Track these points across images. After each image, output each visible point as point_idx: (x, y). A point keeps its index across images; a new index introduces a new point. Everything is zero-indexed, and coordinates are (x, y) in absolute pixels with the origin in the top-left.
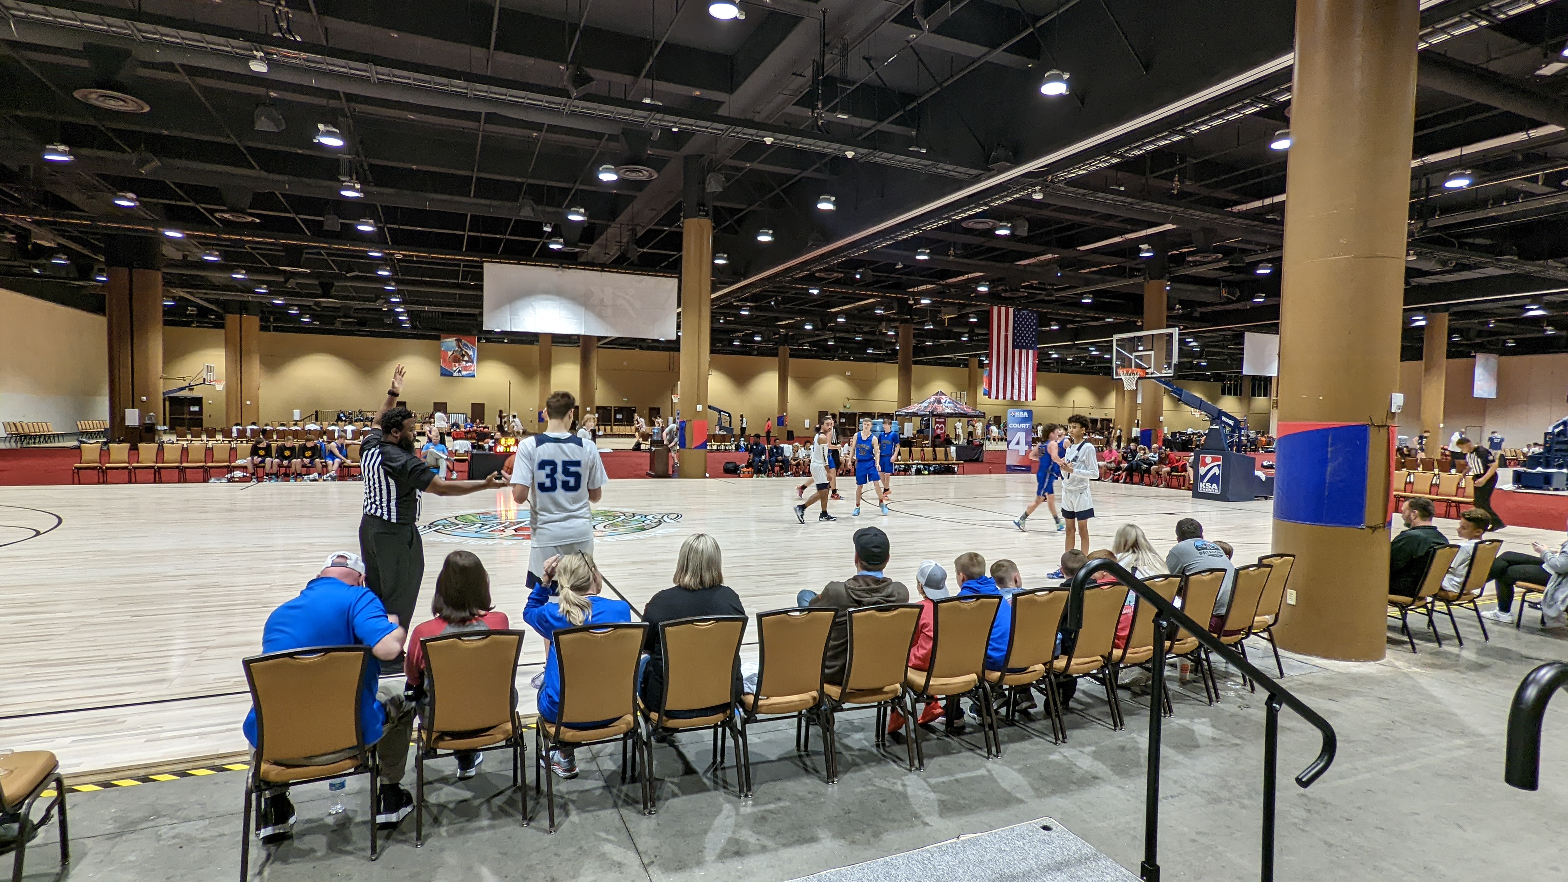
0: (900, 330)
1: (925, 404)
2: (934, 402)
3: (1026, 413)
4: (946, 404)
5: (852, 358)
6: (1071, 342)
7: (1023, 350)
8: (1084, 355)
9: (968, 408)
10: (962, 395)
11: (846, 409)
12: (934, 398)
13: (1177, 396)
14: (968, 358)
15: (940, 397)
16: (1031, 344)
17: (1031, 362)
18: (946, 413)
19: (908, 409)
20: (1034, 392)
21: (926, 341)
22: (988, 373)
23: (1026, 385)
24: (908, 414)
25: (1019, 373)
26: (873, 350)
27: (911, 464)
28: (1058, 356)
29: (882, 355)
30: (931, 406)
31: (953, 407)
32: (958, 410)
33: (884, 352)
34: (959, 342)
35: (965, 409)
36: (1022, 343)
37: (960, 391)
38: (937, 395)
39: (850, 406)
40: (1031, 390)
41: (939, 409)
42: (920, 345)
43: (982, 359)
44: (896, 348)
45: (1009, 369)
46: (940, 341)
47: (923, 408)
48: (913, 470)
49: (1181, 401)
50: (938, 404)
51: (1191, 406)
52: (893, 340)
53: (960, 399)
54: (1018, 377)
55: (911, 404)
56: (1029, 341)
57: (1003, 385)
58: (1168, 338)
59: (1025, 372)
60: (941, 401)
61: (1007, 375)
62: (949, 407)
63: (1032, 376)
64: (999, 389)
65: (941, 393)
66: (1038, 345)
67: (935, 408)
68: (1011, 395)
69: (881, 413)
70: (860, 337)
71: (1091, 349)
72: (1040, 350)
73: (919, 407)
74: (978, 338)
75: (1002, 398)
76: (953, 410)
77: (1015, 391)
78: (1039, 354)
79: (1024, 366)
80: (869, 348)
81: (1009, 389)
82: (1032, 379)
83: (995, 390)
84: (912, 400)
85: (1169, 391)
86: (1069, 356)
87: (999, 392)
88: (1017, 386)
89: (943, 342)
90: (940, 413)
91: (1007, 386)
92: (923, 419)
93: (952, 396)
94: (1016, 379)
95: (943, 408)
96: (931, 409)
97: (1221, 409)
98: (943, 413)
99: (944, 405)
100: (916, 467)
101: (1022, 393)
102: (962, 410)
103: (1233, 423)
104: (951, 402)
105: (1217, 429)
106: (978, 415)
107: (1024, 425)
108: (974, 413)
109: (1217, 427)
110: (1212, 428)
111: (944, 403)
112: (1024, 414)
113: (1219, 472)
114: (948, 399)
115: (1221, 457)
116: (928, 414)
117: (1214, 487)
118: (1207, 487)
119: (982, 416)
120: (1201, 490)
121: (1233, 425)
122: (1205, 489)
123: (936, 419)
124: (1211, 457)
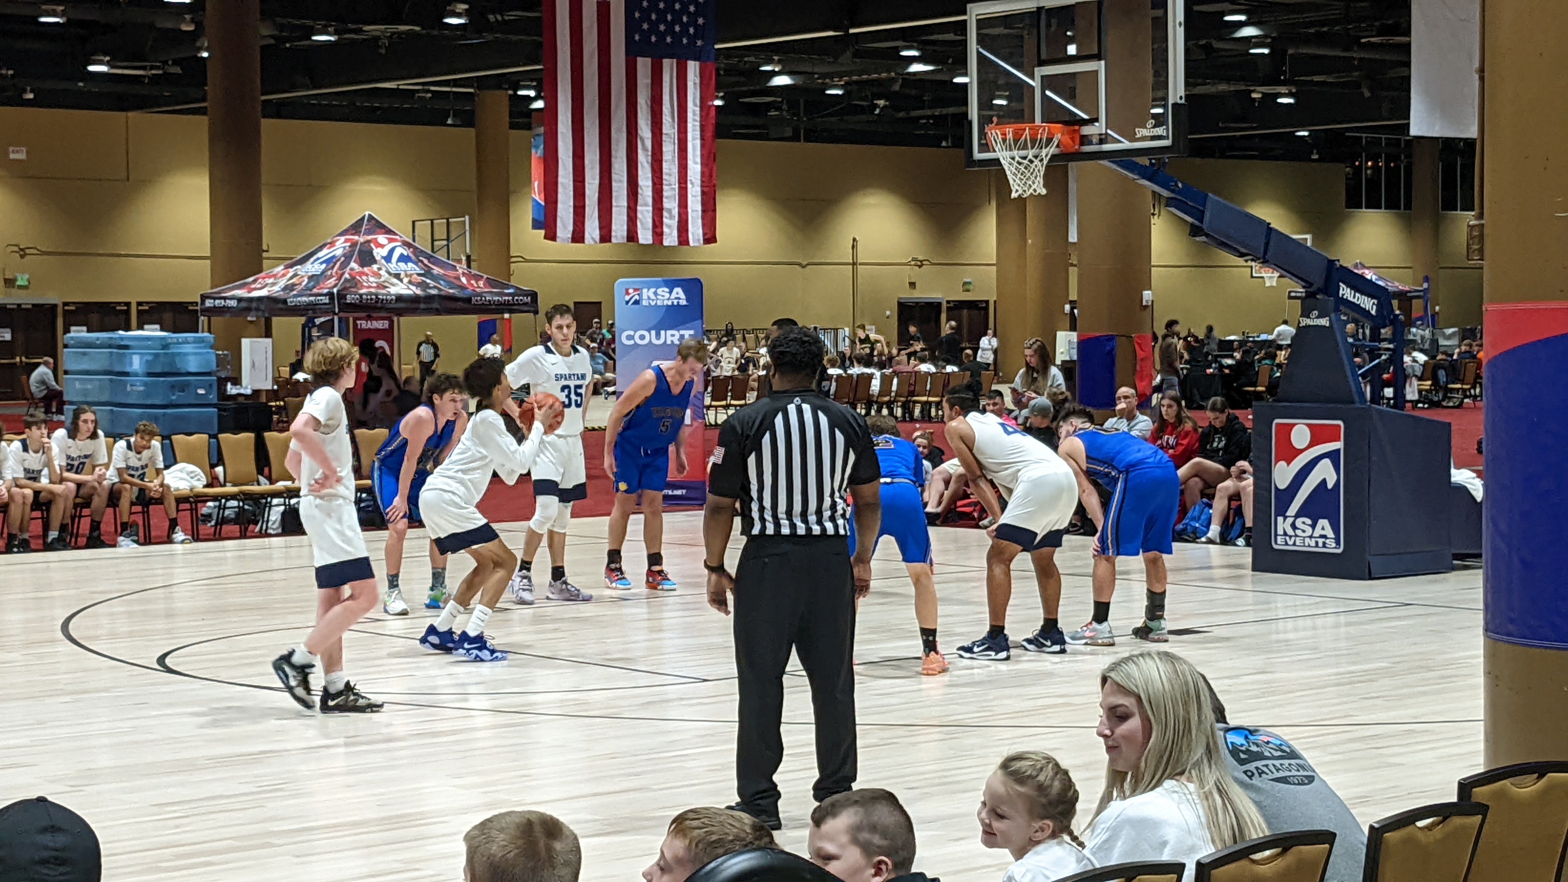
1: (313, 267)
2: (348, 257)
3: (679, 292)
4: (393, 266)
5: (31, 96)
6: (835, 31)
7: (666, 62)
8: (884, 75)
9: (478, 278)
10: (452, 228)
11: (13, 291)
12: (346, 241)
13: (1196, 223)
14: (471, 90)
15: (370, 237)
16: (692, 39)
17: (695, 105)
18: (394, 297)
19: (253, 286)
20: (710, 213)
21: (313, 27)
22: (542, 147)
23: (680, 188)
24: (254, 305)
25: (656, 146)
26: (107, 63)
27: (263, 495)
28: (792, 79)
29: (146, 81)
30: (336, 272)
31: (419, 275)
32: (435, 287)
33: (154, 72)
34: (435, 33)
35: (468, 281)
36: (661, 36)
37: (448, 219)
38: (357, 233)
39: (29, 281)
40: (699, 208)
41: (365, 284)
42: (288, 45)
43: (520, 93)
44: (199, 55)
45: (619, 130)
46: (367, 28)
47: (308, 283)
48: (273, 518)
49: (1207, 235)
50: (362, 266)
51: (1238, 251)
52: (187, 24)
53: (445, 243)
54: (650, 158)
55: (265, 266)
56: (685, 27)
57: (600, 192)
58: (1159, 13)
59: (676, 141)
60: (375, 254)
61: (613, 153)
62: (406, 276)
63: (702, 156)
64: (584, 207)
65: (373, 222)
66: (717, 43)
67: (354, 282)
68: (628, 226)
69: (147, 303)
70: (54, 10)
71: (904, 53)
72: (728, 57)
73: (291, 278)
74: (499, 18)
75: (594, 236)
76: (418, 285)
77: (642, 212)
78: (722, 72)
79: (670, 120)
80: (93, 55)
81: (621, 204)
82: (702, 164)
83: (572, 210)
84: (267, 251)
85: (1168, 199)
86: (832, 79)
87: (584, 217)
88: (650, 193)
89: (378, 33)
90: (371, 299)
91: (614, 194)
92: (310, 321)
93: (416, 234)
94: (643, 167)
95: (382, 279)
96: (335, 286)
97: (1338, 260)
98: (380, 297)
99: (384, 269)
100: (285, 504)
101: (665, 220)
102: (453, 283)
103: (1375, 307)
104: (411, 255)
105: (1325, 326)
106: (511, 302)
107: (673, 335)
108: (497, 294)
109: (1324, 322)
110: (1310, 326)
111: (383, 261)
112: (674, 295)
113: (1335, 477)
114: (399, 244)
115: (1339, 426)
116: (327, 301)
117: (1323, 529)
118: (1299, 532)
119: (526, 304)
120: (1279, 542)
121: (1377, 311)
122: (1293, 539)
123: (359, 322)
124: (1308, 425)
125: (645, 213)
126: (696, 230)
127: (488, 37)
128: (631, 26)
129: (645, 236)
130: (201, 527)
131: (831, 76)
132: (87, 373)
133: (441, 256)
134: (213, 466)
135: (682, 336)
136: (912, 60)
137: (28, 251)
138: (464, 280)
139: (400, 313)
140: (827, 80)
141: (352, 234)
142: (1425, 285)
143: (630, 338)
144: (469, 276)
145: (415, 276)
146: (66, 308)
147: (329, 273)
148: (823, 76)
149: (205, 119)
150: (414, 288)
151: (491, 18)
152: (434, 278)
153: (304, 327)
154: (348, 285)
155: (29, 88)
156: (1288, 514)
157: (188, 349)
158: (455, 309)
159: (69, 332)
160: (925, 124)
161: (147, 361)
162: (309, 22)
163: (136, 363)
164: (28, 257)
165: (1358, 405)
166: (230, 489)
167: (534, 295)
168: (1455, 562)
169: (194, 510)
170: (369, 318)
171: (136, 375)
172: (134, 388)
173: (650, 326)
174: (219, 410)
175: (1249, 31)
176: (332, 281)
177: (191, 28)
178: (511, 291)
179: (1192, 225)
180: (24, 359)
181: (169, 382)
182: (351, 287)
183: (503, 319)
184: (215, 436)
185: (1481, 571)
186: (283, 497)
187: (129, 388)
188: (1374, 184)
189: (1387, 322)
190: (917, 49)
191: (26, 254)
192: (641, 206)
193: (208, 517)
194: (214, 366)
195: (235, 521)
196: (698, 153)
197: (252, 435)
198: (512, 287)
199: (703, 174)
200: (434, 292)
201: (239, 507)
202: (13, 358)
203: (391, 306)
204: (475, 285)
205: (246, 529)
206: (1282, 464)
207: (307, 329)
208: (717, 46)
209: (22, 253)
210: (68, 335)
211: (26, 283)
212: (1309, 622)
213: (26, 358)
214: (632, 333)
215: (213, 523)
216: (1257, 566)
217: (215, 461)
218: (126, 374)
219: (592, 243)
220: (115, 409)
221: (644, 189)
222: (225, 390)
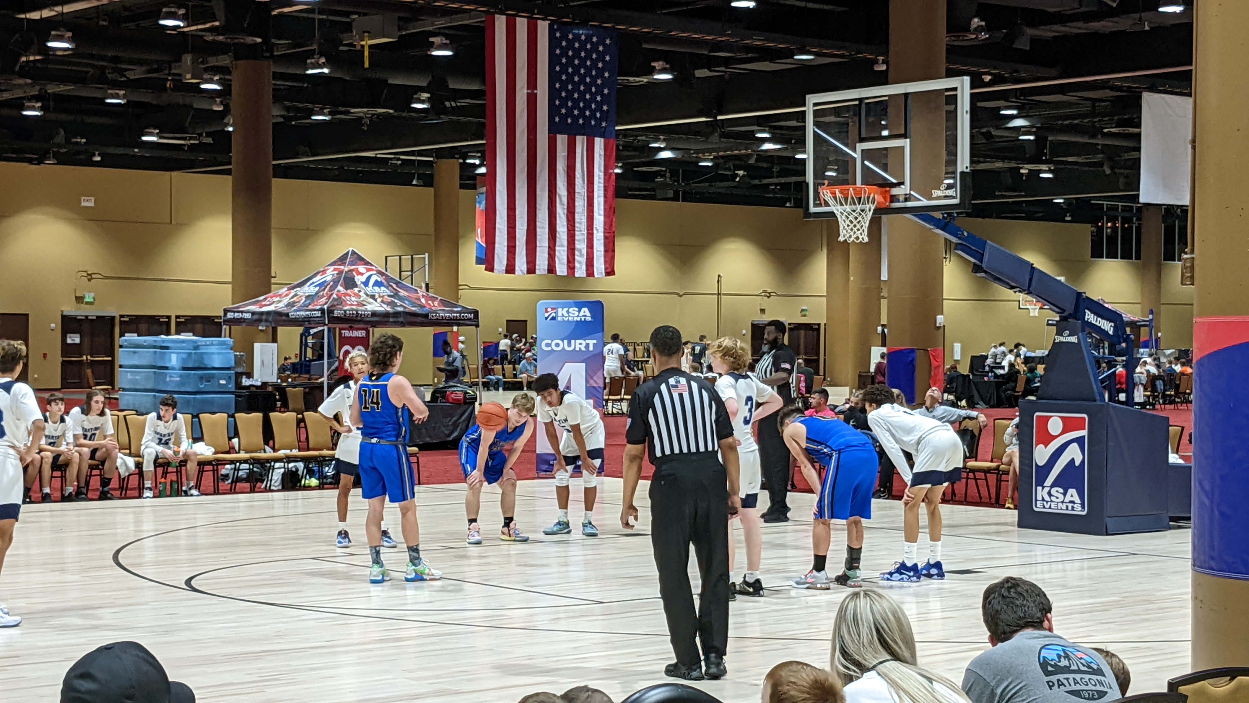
0: (235, 78)
1: (309, 289)
2: (336, 282)
3: (585, 311)
4: (370, 289)
5: (99, 159)
6: (706, 117)
7: (579, 139)
8: (743, 152)
9: (433, 299)
10: (415, 262)
11: (82, 305)
12: (335, 270)
13: (978, 262)
14: (431, 159)
15: (352, 267)
16: (599, 121)
17: (600, 171)
18: (370, 313)
19: (263, 303)
20: (610, 253)
21: (312, 109)
22: (484, 202)
23: (588, 234)
24: (264, 317)
25: (570, 202)
26: (157, 135)
27: (268, 460)
28: (674, 154)
29: (186, 149)
30: (327, 294)
31: (389, 296)
32: (401, 306)
33: (192, 142)
34: (404, 115)
35: (426, 301)
36: (575, 118)
37: (412, 256)
38: (343, 264)
39: (94, 298)
40: (602, 248)
41: (348, 302)
42: (293, 123)
43: (468, 161)
44: (226, 129)
45: (543, 190)
46: (353, 110)
47: (305, 301)
48: (275, 478)
49: (986, 272)
50: (346, 289)
51: (1008, 284)
52: (218, 105)
53: (410, 273)
54: (566, 211)
55: (272, 289)
56: (593, 112)
57: (527, 236)
58: (952, 108)
59: (586, 198)
60: (356, 280)
61: (538, 206)
62: (380, 297)
63: (605, 209)
64: (515, 247)
65: (356, 256)
66: (617, 125)
67: (339, 300)
68: (549, 261)
69: (183, 316)
70: (117, 94)
71: (759, 135)
72: (625, 136)
73: (293, 297)
74: (453, 104)
75: (522, 269)
76: (388, 304)
77: (559, 251)
78: (621, 148)
79: (581, 182)
80: (146, 128)
81: (544, 245)
82: (605, 215)
83: (506, 249)
84: (275, 277)
85: (957, 244)
86: (703, 154)
87: (515, 254)
88: (566, 237)
89: (362, 115)
90: (353, 314)
91: (538, 237)
92: (307, 330)
93: (388, 266)
94: (560, 217)
95: (362, 299)
96: (326, 303)
97: (1085, 293)
98: (360, 312)
99: (363, 291)
100: (284, 468)
101: (576, 257)
102: (415, 303)
103: (1112, 329)
104: (383, 281)
105: (1074, 343)
106: (459, 318)
107: (580, 344)
108: (448, 312)
109: (1074, 339)
110: (1063, 342)
111: (362, 285)
112: (582, 313)
113: (1081, 457)
114: (375, 272)
115: (1084, 418)
116: (319, 315)
117: (1072, 496)
118: (1053, 499)
119: (470, 319)
120: (1038, 506)
121: (1114, 331)
122: (1049, 503)
123: (343, 332)
124: (1061, 417)
125: (561, 252)
126: (599, 265)
127: (444, 118)
128: (553, 110)
129: (561, 269)
130: (220, 484)
131: (703, 151)
132: (137, 367)
133: (407, 283)
134: (230, 439)
135: (587, 345)
136: (764, 140)
137: (94, 276)
138: (423, 300)
139: (374, 325)
140: (700, 155)
141: (339, 265)
142: (1151, 317)
143: (548, 345)
144: (428, 298)
145: (386, 297)
146: (122, 319)
147: (321, 293)
148: (697, 152)
149: (230, 177)
150: (385, 306)
151: (447, 104)
152: (401, 299)
153: (302, 335)
154: (335, 303)
155: (97, 153)
156: (1045, 484)
157: (213, 349)
158: (416, 322)
159: (124, 336)
160: (773, 189)
161: (183, 359)
162: (310, 106)
163: (174, 360)
164: (93, 281)
165: (1098, 403)
166: (243, 455)
167: (476, 313)
168: (1171, 523)
169: (215, 471)
170: (351, 328)
171: (174, 369)
172: (172, 379)
173: (563, 336)
174: (236, 396)
175: (1019, 122)
176: (323, 300)
177: (221, 108)
178: (459, 309)
179: (975, 264)
180: (89, 357)
181: (198, 375)
182: (337, 305)
183: (452, 331)
184: (233, 416)
185: (1190, 530)
186: (283, 462)
187: (168, 379)
188: (1112, 240)
189: (1122, 340)
190: (769, 133)
191: (92, 278)
192: (559, 246)
193: (226, 477)
194: (233, 364)
195: (247, 480)
196: (602, 207)
197: (260, 415)
198: (460, 306)
199: (605, 222)
200: (400, 309)
201: (249, 469)
202: (81, 356)
203: (367, 319)
204: (432, 305)
205: (255, 486)
206: (1041, 446)
207: (304, 337)
208: (617, 128)
209: (89, 277)
210: (123, 338)
211: (92, 300)
212: (1060, 566)
213: (91, 357)
214: (549, 341)
215: (230, 481)
216: (1022, 524)
217: (233, 435)
218: (166, 368)
219: (521, 273)
220: (157, 394)
221: (561, 233)
222: (241, 382)
